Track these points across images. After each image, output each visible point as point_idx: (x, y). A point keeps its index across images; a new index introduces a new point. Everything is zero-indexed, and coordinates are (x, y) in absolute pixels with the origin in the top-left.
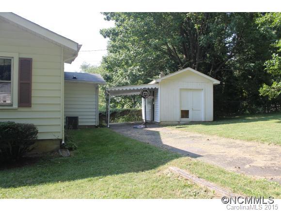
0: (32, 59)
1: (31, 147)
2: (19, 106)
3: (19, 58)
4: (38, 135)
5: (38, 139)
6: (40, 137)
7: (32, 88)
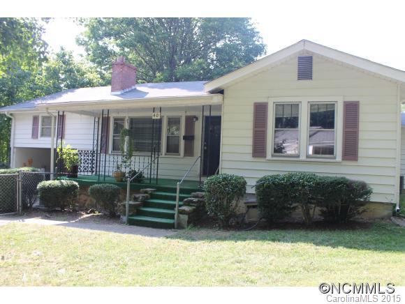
0: (359, 102)
1: (361, 209)
2: (343, 159)
3: (344, 102)
4: (372, 195)
5: (371, 200)
6: (373, 198)
7: (359, 138)
